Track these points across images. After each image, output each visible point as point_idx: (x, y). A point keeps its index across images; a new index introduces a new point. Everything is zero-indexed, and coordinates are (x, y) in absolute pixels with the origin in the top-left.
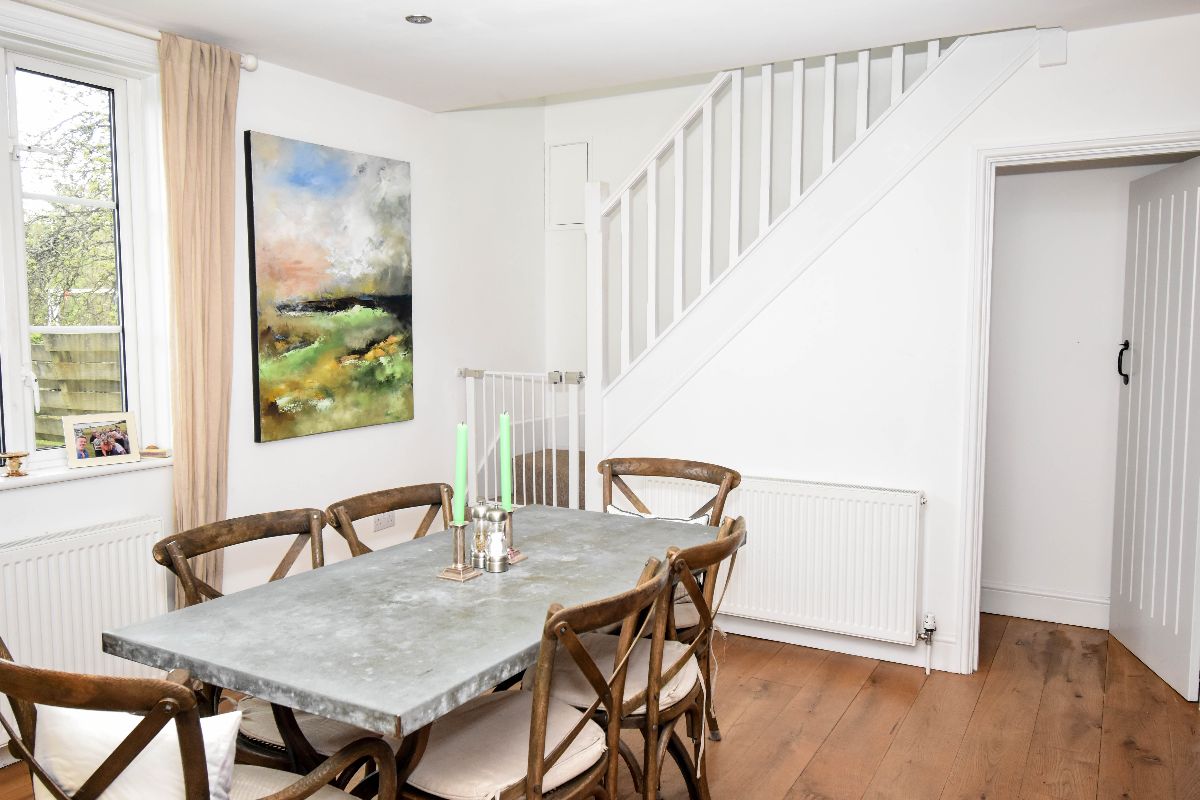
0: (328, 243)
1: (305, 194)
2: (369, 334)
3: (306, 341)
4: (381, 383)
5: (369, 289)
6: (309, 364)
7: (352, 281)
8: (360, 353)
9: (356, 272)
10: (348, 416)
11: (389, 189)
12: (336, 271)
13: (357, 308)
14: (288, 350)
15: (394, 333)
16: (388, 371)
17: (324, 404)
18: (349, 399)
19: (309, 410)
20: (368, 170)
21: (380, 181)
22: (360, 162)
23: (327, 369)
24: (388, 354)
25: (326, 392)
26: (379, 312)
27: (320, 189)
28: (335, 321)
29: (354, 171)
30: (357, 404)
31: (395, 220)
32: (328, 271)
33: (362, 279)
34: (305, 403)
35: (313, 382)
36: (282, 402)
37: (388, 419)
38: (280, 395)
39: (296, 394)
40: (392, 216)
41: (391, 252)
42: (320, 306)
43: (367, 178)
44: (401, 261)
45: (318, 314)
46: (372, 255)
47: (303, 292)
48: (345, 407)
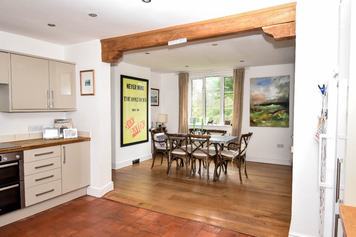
0: (266, 94)
1: (261, 86)
2: (276, 110)
3: (260, 110)
4: (279, 119)
5: (276, 101)
6: (261, 115)
7: (271, 100)
8: (273, 113)
9: (272, 98)
10: (269, 124)
11: (282, 82)
12: (267, 99)
13: (272, 105)
14: (256, 112)
15: (283, 110)
16: (281, 117)
17: (264, 122)
18: (270, 121)
19: (260, 123)
20: (277, 79)
21: (280, 81)
22: (274, 78)
23: (265, 116)
24: (281, 114)
25: (264, 120)
26: (279, 106)
27: (264, 85)
28: (267, 107)
29: (273, 80)
30: (272, 123)
31: (284, 88)
32: (266, 99)
33: (274, 100)
34: (259, 121)
35: (261, 118)
36: (254, 120)
37: (280, 126)
38: (254, 119)
39: (257, 120)
40: (283, 87)
41: (283, 94)
43: (277, 81)
44: (286, 95)
45: (263, 106)
46: (277, 95)
47: (260, 102)
48: (269, 123)
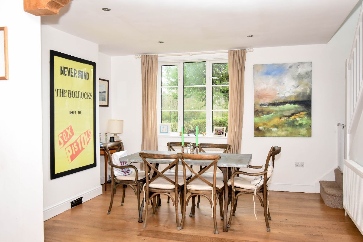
0: (277, 88)
1: (270, 77)
2: (292, 112)
3: (269, 113)
4: (297, 126)
5: (293, 99)
6: (270, 120)
7: (286, 97)
8: (289, 117)
9: (287, 95)
10: (283, 133)
11: (302, 70)
12: (280, 95)
13: (288, 105)
14: (263, 115)
15: (303, 111)
16: (300, 122)
17: (275, 129)
18: (284, 129)
19: (269, 131)
20: (293, 67)
21: (298, 69)
22: (290, 65)
23: (276, 121)
24: (300, 117)
25: (276, 126)
26: (296, 105)
27: (275, 75)
28: (279, 108)
29: (288, 68)
30: (287, 130)
31: (304, 79)
32: (277, 95)
33: (290, 97)
34: (268, 128)
35: (271, 124)
36: (260, 128)
37: (299, 136)
38: (260, 126)
39: (265, 126)
40: (302, 78)
41: (302, 88)
42: (274, 104)
43: (293, 69)
44: (307, 90)
45: (274, 106)
46: (294, 90)
47: (269, 101)
48: (282, 131)
